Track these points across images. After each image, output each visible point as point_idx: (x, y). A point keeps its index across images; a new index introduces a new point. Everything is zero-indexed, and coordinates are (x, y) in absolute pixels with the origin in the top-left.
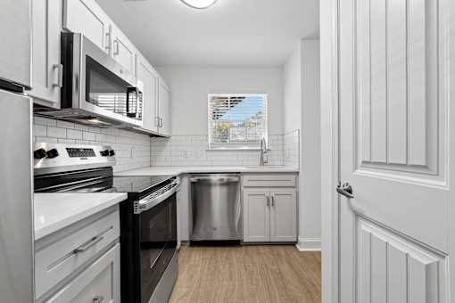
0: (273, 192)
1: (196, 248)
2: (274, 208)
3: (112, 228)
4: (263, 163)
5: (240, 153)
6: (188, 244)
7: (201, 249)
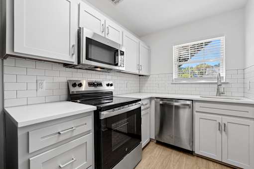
0: (225, 120)
1: (159, 146)
2: (227, 134)
3: (86, 124)
4: (219, 93)
5: (198, 85)
6: (155, 142)
7: (162, 148)
